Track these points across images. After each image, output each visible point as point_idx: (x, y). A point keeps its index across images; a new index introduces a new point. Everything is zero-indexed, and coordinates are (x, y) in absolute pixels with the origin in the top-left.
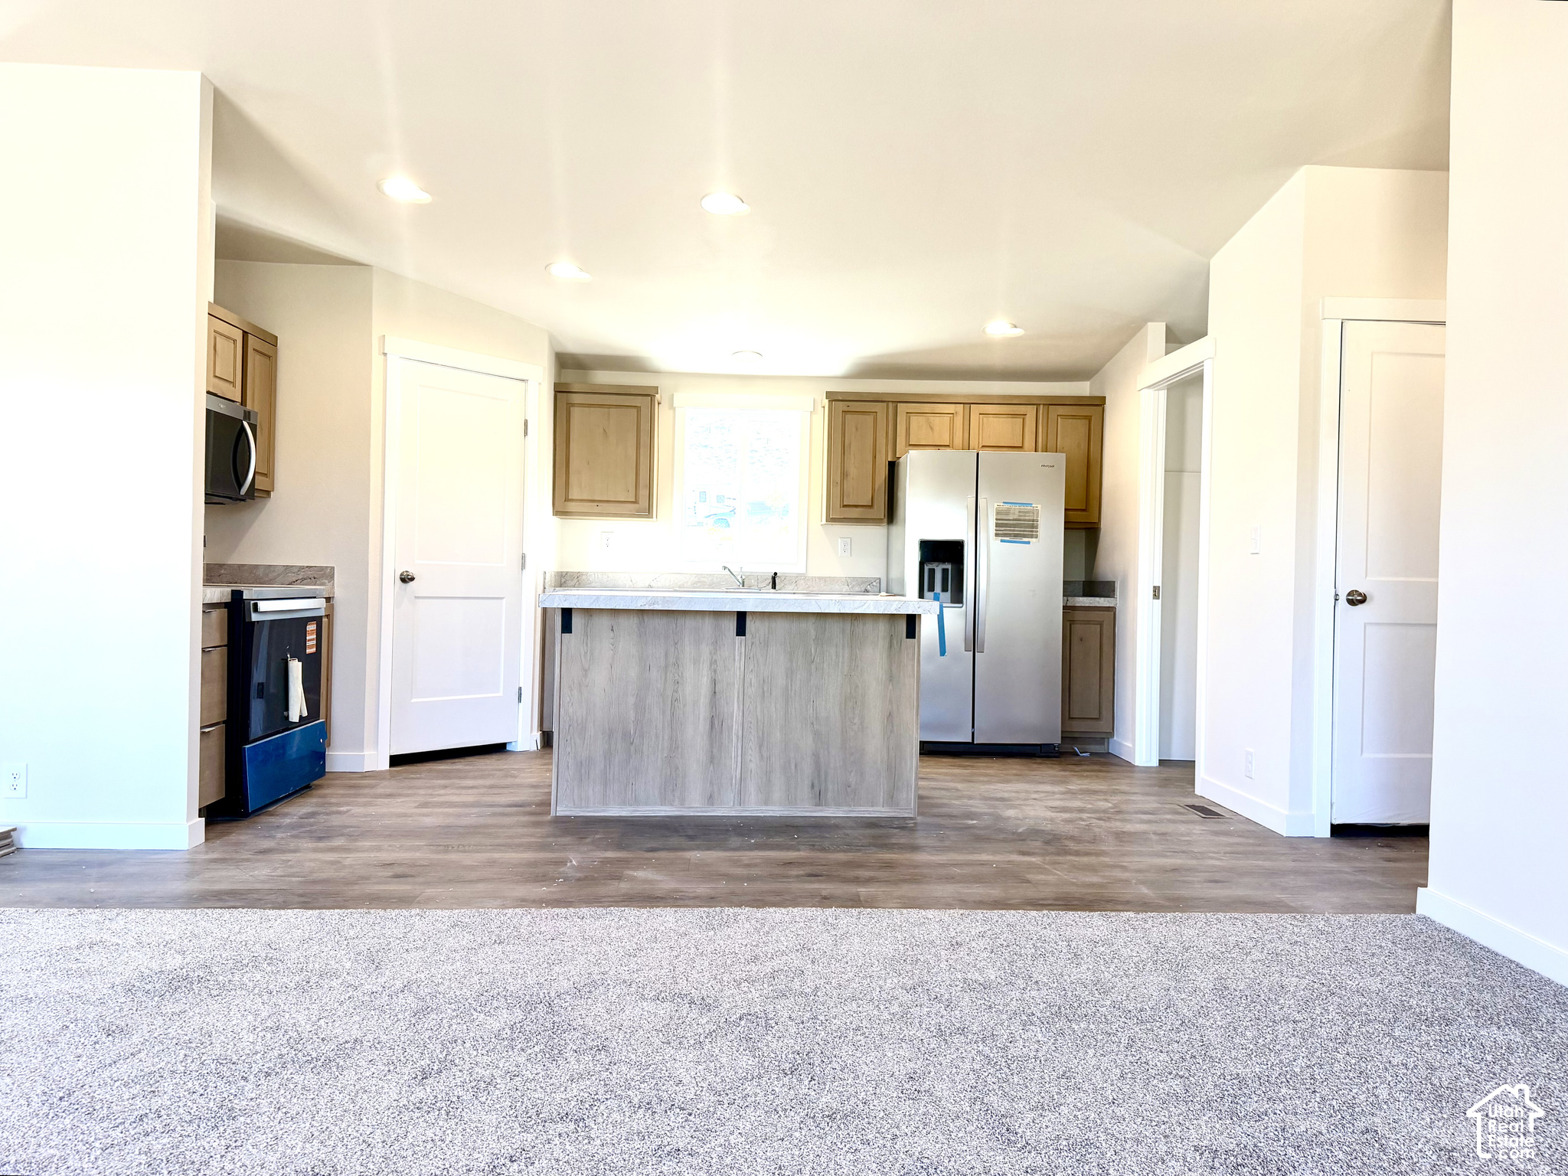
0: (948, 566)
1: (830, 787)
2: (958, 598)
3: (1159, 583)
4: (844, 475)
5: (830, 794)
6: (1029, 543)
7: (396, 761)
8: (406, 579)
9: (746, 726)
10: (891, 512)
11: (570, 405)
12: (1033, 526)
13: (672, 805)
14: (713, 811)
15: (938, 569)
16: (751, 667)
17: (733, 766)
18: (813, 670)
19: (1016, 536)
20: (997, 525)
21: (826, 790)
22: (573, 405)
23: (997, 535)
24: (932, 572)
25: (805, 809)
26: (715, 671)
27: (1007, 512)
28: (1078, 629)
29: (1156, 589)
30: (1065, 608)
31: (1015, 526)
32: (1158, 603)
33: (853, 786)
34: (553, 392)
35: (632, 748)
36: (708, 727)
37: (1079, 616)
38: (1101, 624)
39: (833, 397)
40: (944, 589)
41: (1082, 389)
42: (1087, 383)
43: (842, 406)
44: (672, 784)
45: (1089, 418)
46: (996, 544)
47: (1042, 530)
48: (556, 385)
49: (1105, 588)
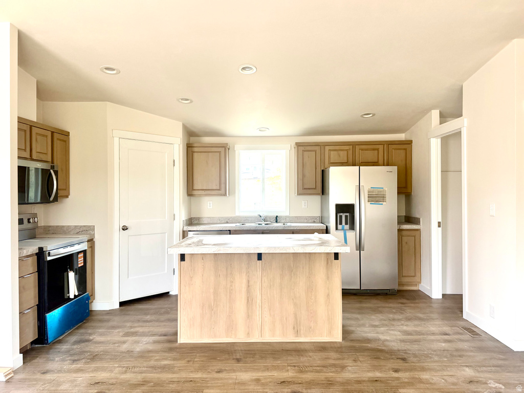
0: (348, 214)
1: (302, 328)
2: (352, 227)
3: (440, 221)
4: (304, 176)
5: (302, 332)
6: (382, 204)
7: (122, 304)
8: (125, 228)
9: (263, 301)
10: (323, 190)
11: (193, 152)
12: (384, 197)
13: (231, 337)
14: (249, 340)
15: (343, 215)
16: (265, 274)
17: (258, 319)
18: (293, 275)
19: (377, 201)
20: (368, 197)
21: (300, 329)
22: (194, 152)
23: (368, 201)
24: (341, 217)
25: (291, 338)
26: (249, 276)
27: (373, 192)
28: (405, 239)
29: (439, 223)
30: (398, 230)
31: (376, 197)
32: (440, 229)
33: (312, 328)
34: (186, 147)
35: (213, 312)
36: (246, 301)
37: (404, 233)
38: (415, 237)
39: (298, 145)
40: (346, 224)
41: (401, 137)
42: (404, 134)
43: (301, 148)
44: (231, 327)
45: (405, 149)
46: (368, 204)
47: (387, 199)
48: (187, 144)
49: (416, 221)
